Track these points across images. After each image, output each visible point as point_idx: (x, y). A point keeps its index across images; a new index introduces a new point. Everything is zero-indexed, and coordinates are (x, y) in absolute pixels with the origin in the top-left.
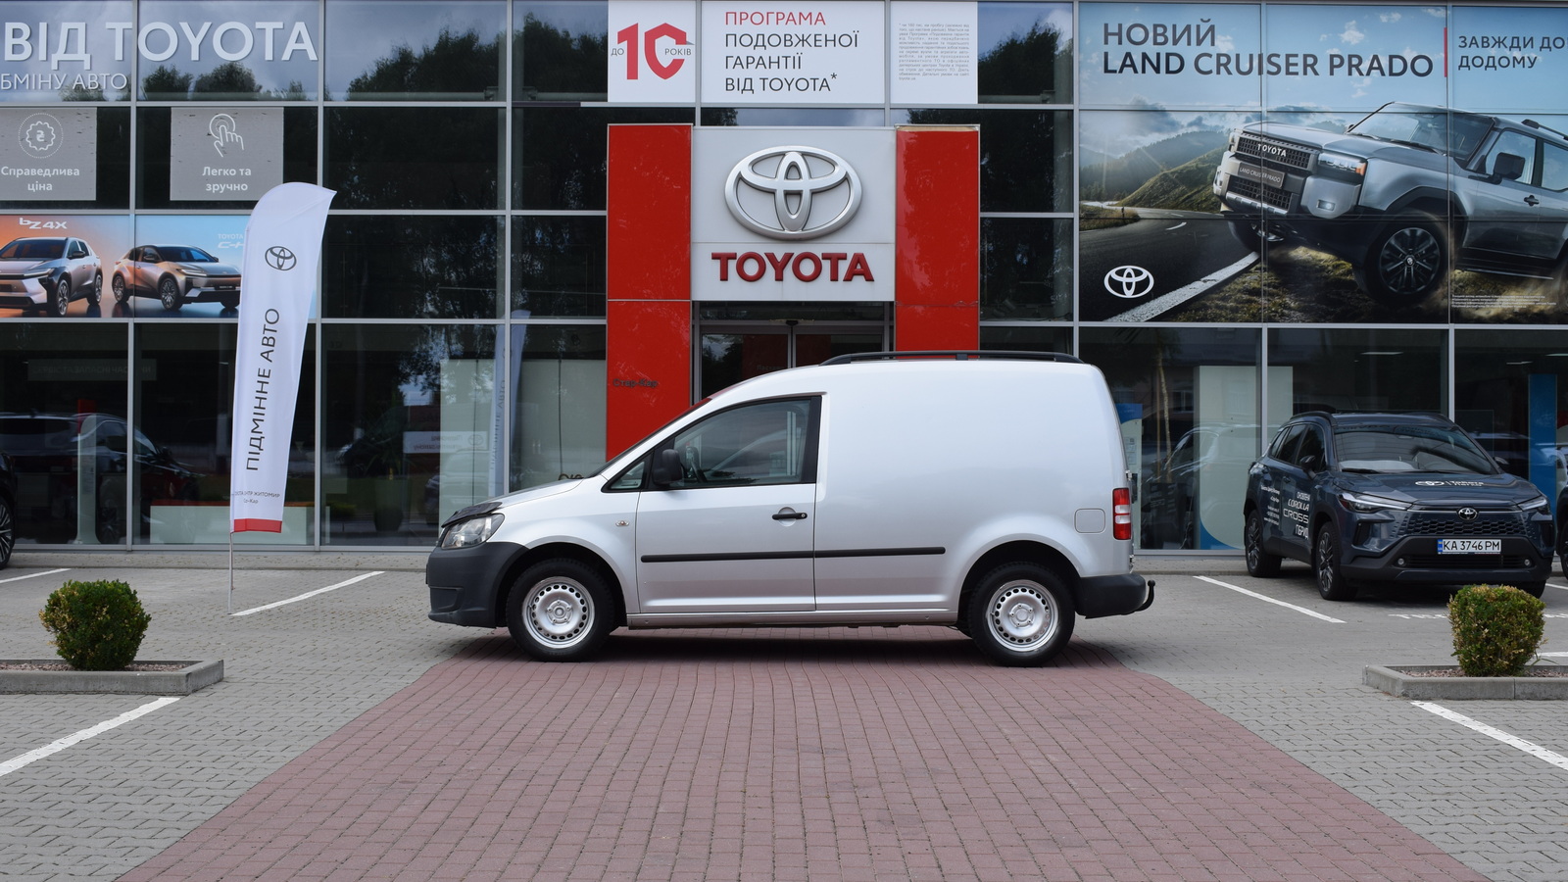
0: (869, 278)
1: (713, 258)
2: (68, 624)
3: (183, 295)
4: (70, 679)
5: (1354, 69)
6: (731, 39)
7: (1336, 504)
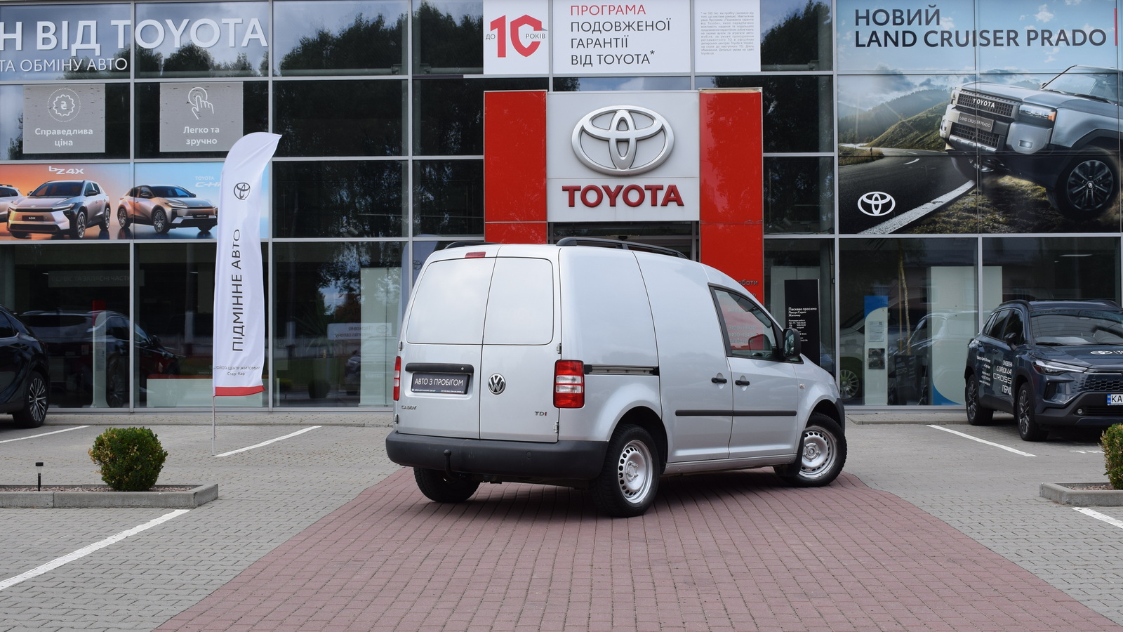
0: (680, 204)
1: (563, 190)
2: (109, 458)
3: (170, 222)
4: (112, 497)
5: (1046, 41)
6: (575, 26)
7: (1031, 368)
